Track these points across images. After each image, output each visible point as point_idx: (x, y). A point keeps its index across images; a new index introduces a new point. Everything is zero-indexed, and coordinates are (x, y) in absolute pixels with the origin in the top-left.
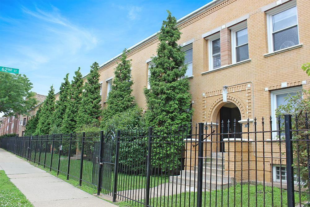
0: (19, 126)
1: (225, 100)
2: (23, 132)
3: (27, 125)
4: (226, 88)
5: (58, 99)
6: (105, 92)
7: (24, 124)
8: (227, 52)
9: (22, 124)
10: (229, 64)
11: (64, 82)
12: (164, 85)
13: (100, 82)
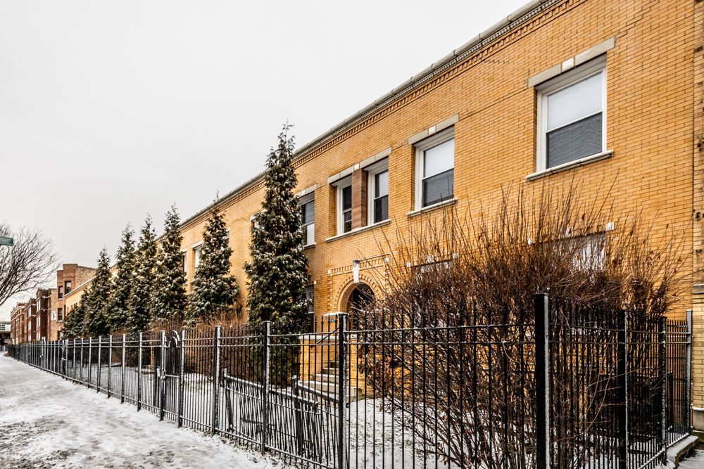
0: (50, 321)
1: (356, 280)
2: (59, 332)
3: (66, 319)
4: (357, 262)
5: (115, 274)
6: (192, 265)
7: (60, 318)
8: (359, 209)
9: (56, 319)
10: (362, 226)
11: (124, 246)
12: (268, 257)
13: (182, 249)
